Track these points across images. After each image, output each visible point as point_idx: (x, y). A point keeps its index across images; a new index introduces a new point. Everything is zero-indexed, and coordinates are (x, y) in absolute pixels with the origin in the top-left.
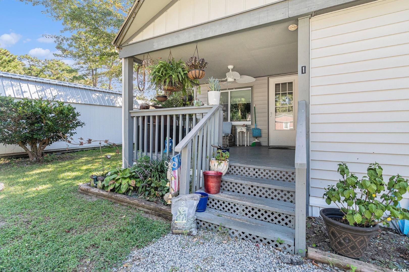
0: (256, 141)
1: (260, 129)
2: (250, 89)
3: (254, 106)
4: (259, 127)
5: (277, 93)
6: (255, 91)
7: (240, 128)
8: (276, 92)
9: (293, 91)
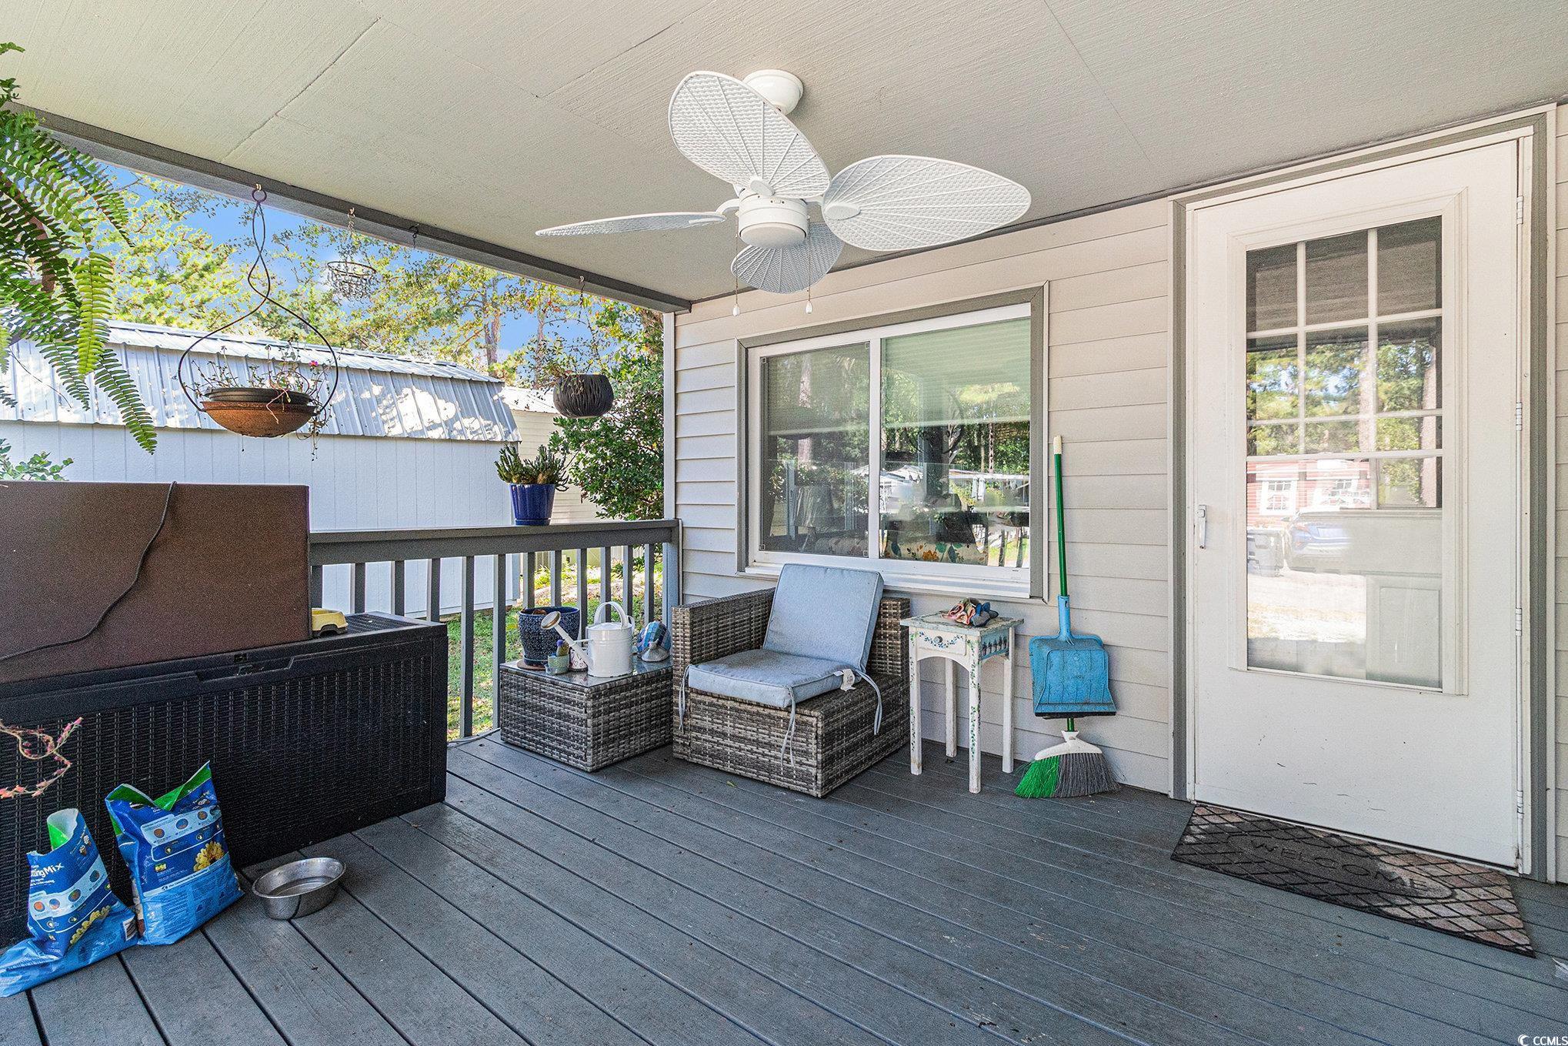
0: (1072, 745)
1: (1105, 639)
2: (1024, 310)
3: (1056, 449)
4: (1092, 624)
5: (1256, 335)
6: (1062, 327)
7: (932, 634)
8: (1251, 325)
9: (1447, 312)
